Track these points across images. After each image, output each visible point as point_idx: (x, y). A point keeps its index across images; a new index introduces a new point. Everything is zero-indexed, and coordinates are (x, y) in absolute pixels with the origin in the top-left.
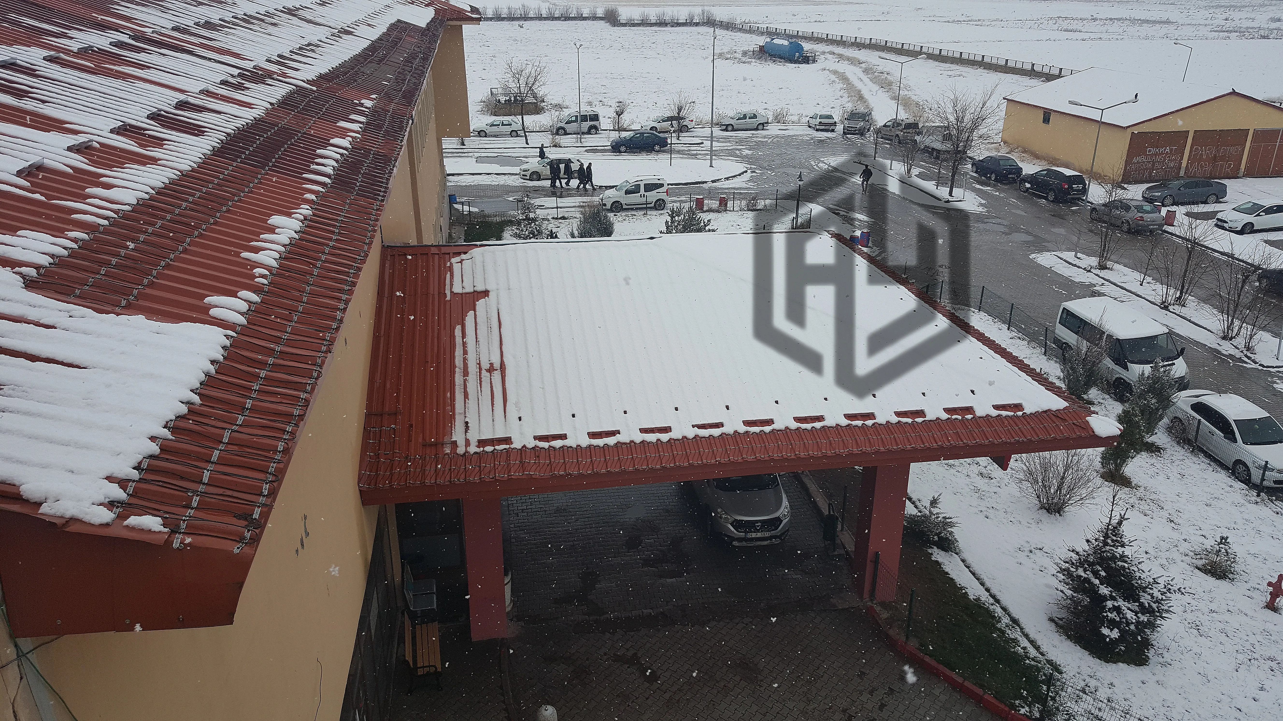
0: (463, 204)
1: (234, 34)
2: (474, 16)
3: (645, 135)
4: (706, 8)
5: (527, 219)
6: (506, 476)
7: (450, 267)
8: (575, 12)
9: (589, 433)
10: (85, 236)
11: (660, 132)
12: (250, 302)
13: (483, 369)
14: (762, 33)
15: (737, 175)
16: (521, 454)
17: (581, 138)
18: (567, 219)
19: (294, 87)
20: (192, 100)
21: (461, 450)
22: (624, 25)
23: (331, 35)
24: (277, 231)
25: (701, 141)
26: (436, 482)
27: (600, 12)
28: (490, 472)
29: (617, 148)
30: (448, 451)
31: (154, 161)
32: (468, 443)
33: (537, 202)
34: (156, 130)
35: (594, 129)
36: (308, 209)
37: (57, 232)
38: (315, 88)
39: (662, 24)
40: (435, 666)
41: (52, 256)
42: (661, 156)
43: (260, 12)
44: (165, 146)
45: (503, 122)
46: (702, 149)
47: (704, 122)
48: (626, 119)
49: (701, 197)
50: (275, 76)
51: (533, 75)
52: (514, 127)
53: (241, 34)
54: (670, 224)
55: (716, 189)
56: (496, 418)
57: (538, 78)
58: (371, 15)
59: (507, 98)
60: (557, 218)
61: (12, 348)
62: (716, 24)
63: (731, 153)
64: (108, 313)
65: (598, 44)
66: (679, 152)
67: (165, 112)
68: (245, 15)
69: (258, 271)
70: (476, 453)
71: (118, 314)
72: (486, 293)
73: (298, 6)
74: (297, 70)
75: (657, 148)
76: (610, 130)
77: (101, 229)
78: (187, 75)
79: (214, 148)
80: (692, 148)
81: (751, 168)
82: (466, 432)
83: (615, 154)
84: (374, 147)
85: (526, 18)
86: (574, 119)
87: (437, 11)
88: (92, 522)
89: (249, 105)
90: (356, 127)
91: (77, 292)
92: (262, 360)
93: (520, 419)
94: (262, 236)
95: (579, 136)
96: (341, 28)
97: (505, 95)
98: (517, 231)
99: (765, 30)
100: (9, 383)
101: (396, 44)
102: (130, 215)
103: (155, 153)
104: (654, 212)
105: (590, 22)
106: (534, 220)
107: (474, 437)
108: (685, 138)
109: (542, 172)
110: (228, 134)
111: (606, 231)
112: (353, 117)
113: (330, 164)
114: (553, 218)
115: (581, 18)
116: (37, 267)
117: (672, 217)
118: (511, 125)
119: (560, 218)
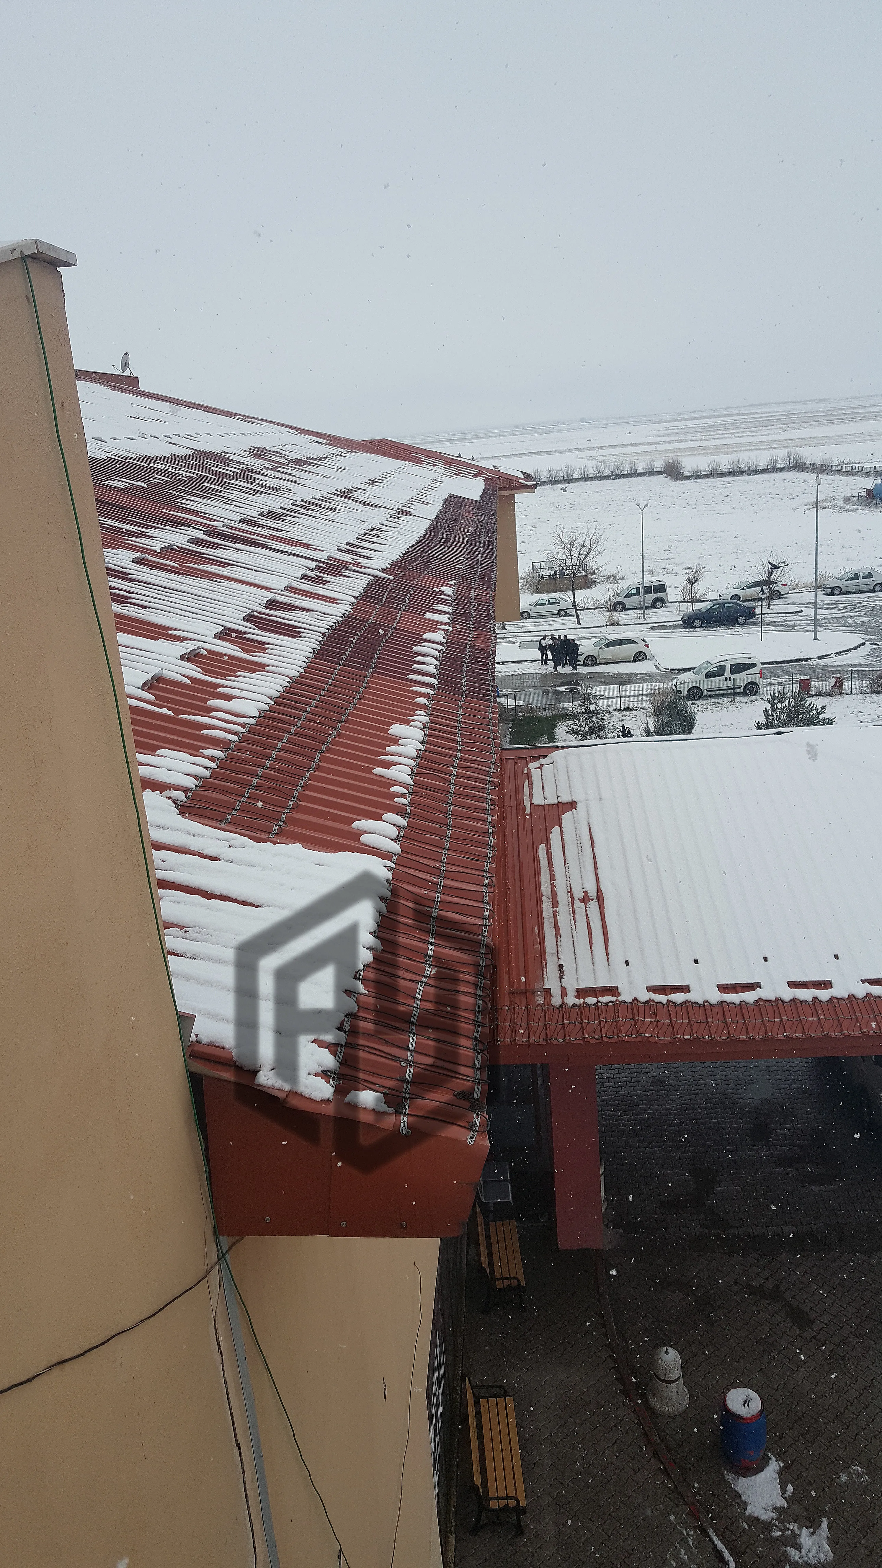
0: (507, 697)
1: (298, 523)
2: (528, 483)
3: (726, 605)
4: (792, 450)
5: (588, 712)
6: (615, 1037)
7: (527, 774)
8: (628, 468)
9: (718, 986)
10: (221, 755)
11: (743, 601)
12: (398, 827)
13: (576, 899)
14: (868, 475)
15: (852, 649)
16: (632, 1009)
17: (644, 614)
18: (631, 710)
19: (372, 578)
20: (279, 598)
21: (556, 1001)
22: (688, 478)
23: (390, 517)
24: (401, 742)
25: (799, 609)
26: (529, 1041)
27: (658, 466)
28: (594, 1031)
29: (689, 623)
30: (541, 1001)
31: (261, 667)
32: (564, 992)
33: (596, 690)
34: (255, 634)
35: (660, 602)
36: (424, 715)
37: (194, 750)
38: (392, 578)
39: (736, 472)
40: (517, 1279)
41: (196, 777)
42: (747, 629)
43: (316, 497)
44: (267, 651)
45: (549, 601)
46: (801, 618)
47: (801, 585)
48: (700, 589)
49: (806, 678)
50: (351, 567)
51: (588, 545)
52: (563, 605)
53: (306, 522)
54: (770, 712)
55: (824, 666)
56: (597, 961)
57: (594, 547)
58: (422, 491)
59: (552, 572)
60: (620, 710)
61: (184, 884)
62: (807, 468)
63: (841, 622)
64: (264, 841)
65: (658, 503)
66: (770, 623)
67: (257, 612)
68: (302, 501)
69: (394, 789)
70: (574, 1005)
71: (275, 843)
72: (572, 805)
73: (349, 488)
74: (369, 558)
75: (742, 620)
76: (679, 602)
77: (233, 745)
78: (267, 571)
79: (314, 651)
80: (788, 618)
81: (870, 640)
82: (561, 977)
83: (688, 630)
84: (467, 640)
85: (570, 480)
86: (634, 591)
87: (486, 481)
88: (313, 1097)
89: (333, 600)
90: (444, 618)
91: (229, 818)
92: (429, 896)
93: (627, 963)
94: (387, 749)
95: (642, 611)
96: (398, 509)
97: (550, 568)
98: (575, 727)
99: (872, 470)
100: (191, 924)
101: (456, 522)
102: (254, 728)
103: (261, 658)
104: (745, 699)
105: (646, 479)
106: (595, 713)
107: (571, 985)
108: (778, 606)
109: (599, 656)
110: (323, 634)
111: (687, 725)
112: (438, 607)
113: (430, 663)
114: (615, 710)
115: (635, 474)
116: (185, 790)
117: (773, 705)
118: (559, 603)
119: (625, 710)
